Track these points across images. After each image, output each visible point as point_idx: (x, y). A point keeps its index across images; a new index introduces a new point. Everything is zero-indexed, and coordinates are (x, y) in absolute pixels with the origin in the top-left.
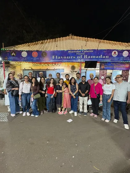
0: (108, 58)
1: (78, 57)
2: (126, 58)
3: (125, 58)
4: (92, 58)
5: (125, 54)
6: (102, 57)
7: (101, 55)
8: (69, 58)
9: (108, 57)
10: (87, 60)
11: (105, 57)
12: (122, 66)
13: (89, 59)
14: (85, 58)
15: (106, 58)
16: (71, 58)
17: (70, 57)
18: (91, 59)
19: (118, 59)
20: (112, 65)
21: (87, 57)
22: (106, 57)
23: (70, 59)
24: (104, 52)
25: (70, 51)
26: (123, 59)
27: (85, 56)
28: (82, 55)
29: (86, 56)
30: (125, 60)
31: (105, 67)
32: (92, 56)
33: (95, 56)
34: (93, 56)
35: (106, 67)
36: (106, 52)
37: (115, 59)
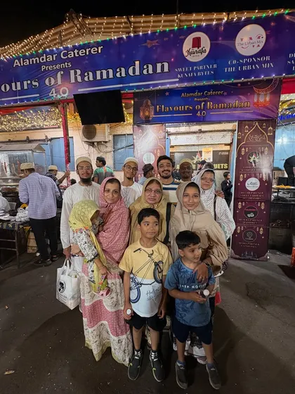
0: (166, 69)
1: (50, 81)
2: (252, 63)
3: (247, 64)
4: (99, 78)
5: (246, 39)
6: (141, 69)
7: (137, 63)
8: (19, 88)
9: (166, 65)
10: (81, 91)
11: (155, 69)
12: (234, 102)
13: (91, 84)
14: (73, 80)
15: (159, 70)
16: (26, 87)
17: (22, 85)
18: (95, 82)
19: (215, 70)
20: (186, 101)
21: (82, 75)
22: (159, 65)
23: (22, 92)
24: (149, 44)
25: (19, 58)
26: (236, 66)
27: (72, 72)
28: (60, 70)
29: (76, 73)
30: (247, 74)
31: (156, 113)
32: (98, 73)
33: (111, 71)
34: (104, 72)
35: (160, 112)
36: (155, 43)
37: (197, 71)
